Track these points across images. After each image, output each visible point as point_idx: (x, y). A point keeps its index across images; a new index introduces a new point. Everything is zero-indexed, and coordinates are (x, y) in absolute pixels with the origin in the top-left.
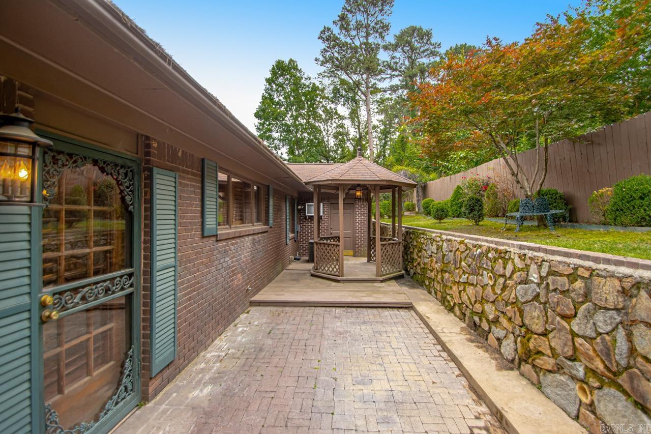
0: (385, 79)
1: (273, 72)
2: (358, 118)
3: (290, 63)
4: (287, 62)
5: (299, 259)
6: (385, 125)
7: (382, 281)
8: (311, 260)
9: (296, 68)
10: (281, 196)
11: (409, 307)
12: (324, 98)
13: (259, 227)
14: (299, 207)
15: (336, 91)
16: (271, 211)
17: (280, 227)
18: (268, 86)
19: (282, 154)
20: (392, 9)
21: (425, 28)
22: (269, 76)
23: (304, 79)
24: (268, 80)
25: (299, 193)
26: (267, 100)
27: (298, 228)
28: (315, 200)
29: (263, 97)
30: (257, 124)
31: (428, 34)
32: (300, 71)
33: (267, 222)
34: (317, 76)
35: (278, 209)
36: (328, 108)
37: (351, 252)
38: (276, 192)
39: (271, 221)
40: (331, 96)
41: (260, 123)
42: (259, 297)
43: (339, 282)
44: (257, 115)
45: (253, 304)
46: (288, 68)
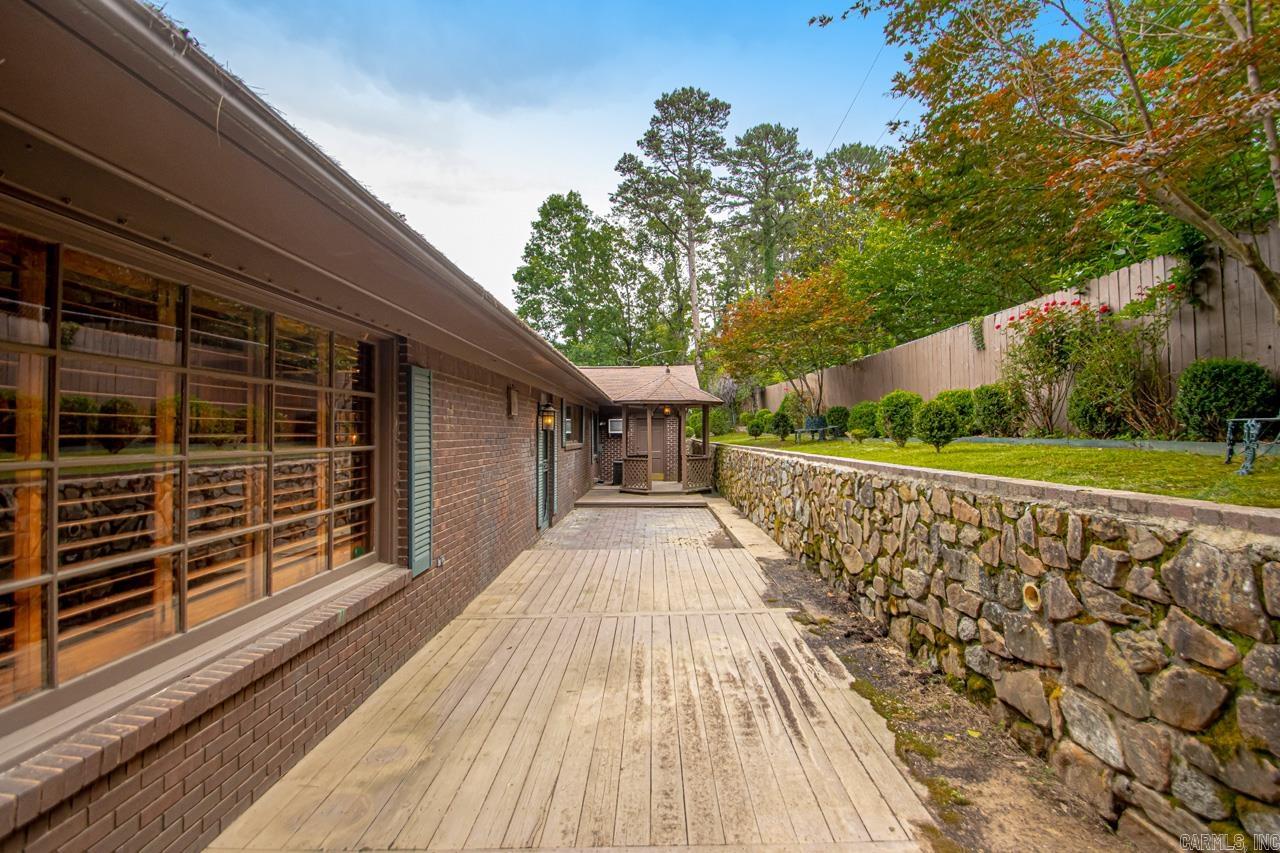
0: (722, 208)
1: (545, 212)
2: (676, 279)
3: (569, 198)
4: (566, 198)
5: (603, 483)
6: (727, 273)
7: (688, 493)
8: (619, 484)
9: (579, 206)
10: (589, 414)
11: (704, 506)
12: (622, 243)
14: (602, 424)
15: (642, 237)
16: (583, 429)
19: (556, 337)
20: (728, 118)
21: (787, 126)
22: (538, 218)
23: (591, 222)
24: (536, 226)
25: (601, 408)
26: (534, 251)
27: (600, 447)
28: (624, 415)
29: (527, 248)
30: (516, 290)
31: (792, 138)
32: (585, 210)
33: (580, 441)
34: (611, 213)
35: (587, 427)
36: (629, 258)
37: (661, 476)
40: (634, 243)
41: (522, 290)
42: (580, 501)
43: (646, 494)
44: (518, 278)
45: (577, 506)
46: (567, 205)
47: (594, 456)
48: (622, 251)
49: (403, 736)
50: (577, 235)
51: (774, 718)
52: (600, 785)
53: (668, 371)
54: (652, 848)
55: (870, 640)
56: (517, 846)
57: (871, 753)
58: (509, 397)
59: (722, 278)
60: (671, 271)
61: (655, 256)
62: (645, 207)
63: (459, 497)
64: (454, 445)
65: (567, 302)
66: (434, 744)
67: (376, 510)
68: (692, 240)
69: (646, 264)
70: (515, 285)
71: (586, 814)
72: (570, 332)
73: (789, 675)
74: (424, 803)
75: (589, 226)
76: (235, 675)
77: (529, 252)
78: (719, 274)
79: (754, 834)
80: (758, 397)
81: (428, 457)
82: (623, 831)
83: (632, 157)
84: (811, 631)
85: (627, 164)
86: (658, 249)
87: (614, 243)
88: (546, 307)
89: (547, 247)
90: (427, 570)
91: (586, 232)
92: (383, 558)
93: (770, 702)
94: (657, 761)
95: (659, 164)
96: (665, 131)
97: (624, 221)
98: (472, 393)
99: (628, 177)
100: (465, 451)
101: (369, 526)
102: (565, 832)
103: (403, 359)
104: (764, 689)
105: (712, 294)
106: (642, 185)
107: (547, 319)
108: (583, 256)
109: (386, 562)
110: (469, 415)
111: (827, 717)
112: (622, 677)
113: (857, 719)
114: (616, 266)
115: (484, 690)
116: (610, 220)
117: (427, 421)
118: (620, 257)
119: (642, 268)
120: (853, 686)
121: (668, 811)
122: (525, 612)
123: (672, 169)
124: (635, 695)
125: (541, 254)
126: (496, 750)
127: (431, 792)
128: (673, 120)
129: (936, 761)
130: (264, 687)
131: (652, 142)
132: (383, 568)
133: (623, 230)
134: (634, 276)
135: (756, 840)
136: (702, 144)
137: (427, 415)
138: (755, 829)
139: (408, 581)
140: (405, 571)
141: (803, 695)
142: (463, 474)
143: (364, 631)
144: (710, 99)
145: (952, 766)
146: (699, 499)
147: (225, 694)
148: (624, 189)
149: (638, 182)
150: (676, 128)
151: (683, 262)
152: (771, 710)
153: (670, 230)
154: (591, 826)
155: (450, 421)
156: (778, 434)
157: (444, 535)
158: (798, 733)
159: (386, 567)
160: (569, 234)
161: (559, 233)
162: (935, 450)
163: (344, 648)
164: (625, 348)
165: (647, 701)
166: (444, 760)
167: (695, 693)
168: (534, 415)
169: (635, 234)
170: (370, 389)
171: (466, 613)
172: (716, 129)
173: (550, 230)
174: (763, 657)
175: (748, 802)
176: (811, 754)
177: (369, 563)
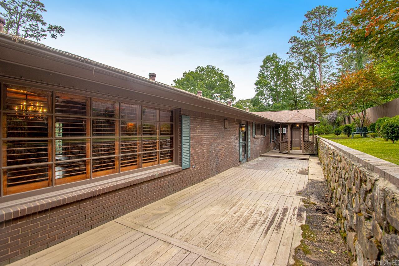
1: (265, 62)
2: (315, 77)
3: (273, 56)
5: (276, 149)
7: (304, 155)
8: (279, 150)
9: (277, 58)
10: (269, 127)
12: (293, 67)
13: (262, 136)
14: (276, 130)
15: (300, 64)
16: (265, 132)
17: (268, 137)
18: (261, 70)
22: (262, 64)
23: (281, 62)
24: (262, 67)
25: (276, 124)
26: (261, 75)
27: (275, 137)
29: (259, 74)
30: (256, 88)
32: (279, 59)
33: (264, 135)
35: (268, 131)
36: (296, 72)
38: (267, 126)
39: (266, 135)
40: (298, 67)
41: (258, 88)
42: (263, 155)
43: (288, 154)
44: (256, 84)
45: (261, 156)
46: (272, 58)
47: (272, 140)
48: (293, 70)
49: (167, 206)
50: (276, 67)
51: (262, 228)
52: (198, 229)
53: (298, 111)
54: (197, 247)
55: (326, 213)
56: (169, 235)
57: (285, 246)
58: (225, 122)
59: (340, 74)
60: (312, 75)
61: (306, 70)
62: (301, 53)
63: (202, 150)
64: (200, 136)
65: (272, 90)
66: (172, 209)
67: (174, 152)
68: (321, 62)
69: (302, 73)
70: (255, 87)
71: (189, 234)
72: (274, 100)
73: (281, 216)
74: (160, 221)
75: (280, 64)
76: (126, 183)
77: (260, 76)
78: (338, 72)
79: (225, 253)
80: (347, 119)
81: (189, 139)
82: (194, 240)
83: (295, 37)
84: (305, 206)
85: (294, 39)
86: (307, 67)
87: (290, 68)
88: (265, 92)
89: (265, 73)
90: (189, 168)
91: (279, 66)
92: (176, 163)
93: (266, 223)
94: (217, 228)
95: (307, 36)
96: (309, 25)
97: (293, 60)
98: (208, 122)
99: (293, 44)
100: (205, 138)
101: (173, 155)
102: (181, 236)
103: (180, 114)
104: (268, 219)
105: (336, 80)
106: (299, 46)
107: (266, 96)
108: (278, 74)
109: (176, 164)
110: (206, 127)
111: (281, 232)
112: (228, 205)
113: (292, 235)
114: (291, 75)
115: (192, 200)
116: (288, 60)
117: (188, 129)
118: (293, 72)
119: (301, 75)
120: (302, 226)
121: (208, 240)
122: (218, 184)
123: (312, 38)
124: (227, 210)
125: (263, 75)
126: (183, 214)
127: (162, 219)
128: (312, 19)
129: (308, 256)
130: (135, 187)
131: (304, 29)
132: (175, 166)
133: (293, 63)
134: (298, 78)
135: (224, 255)
136: (325, 25)
137: (188, 128)
138: (226, 252)
139: (181, 170)
140: (181, 167)
141: (280, 224)
142: (204, 144)
143: (166, 180)
144: (328, 8)
145: (313, 259)
146: (307, 157)
147: (123, 186)
148: (292, 49)
149: (297, 45)
150: (314, 22)
151: (318, 71)
152: (264, 225)
153: (312, 60)
154: (188, 237)
155: (198, 129)
156: (346, 134)
157: (196, 159)
158: (266, 233)
159: (176, 166)
160: (273, 67)
161: (269, 67)
162: (392, 142)
163: (159, 183)
164: (294, 103)
165: (229, 213)
166: (171, 213)
167: (245, 214)
168: (238, 127)
169: (297, 63)
170: (173, 122)
171: (204, 182)
172: (331, 18)
173: (267, 68)
174: (278, 210)
175: (231, 246)
176: (264, 240)
177: (172, 164)
